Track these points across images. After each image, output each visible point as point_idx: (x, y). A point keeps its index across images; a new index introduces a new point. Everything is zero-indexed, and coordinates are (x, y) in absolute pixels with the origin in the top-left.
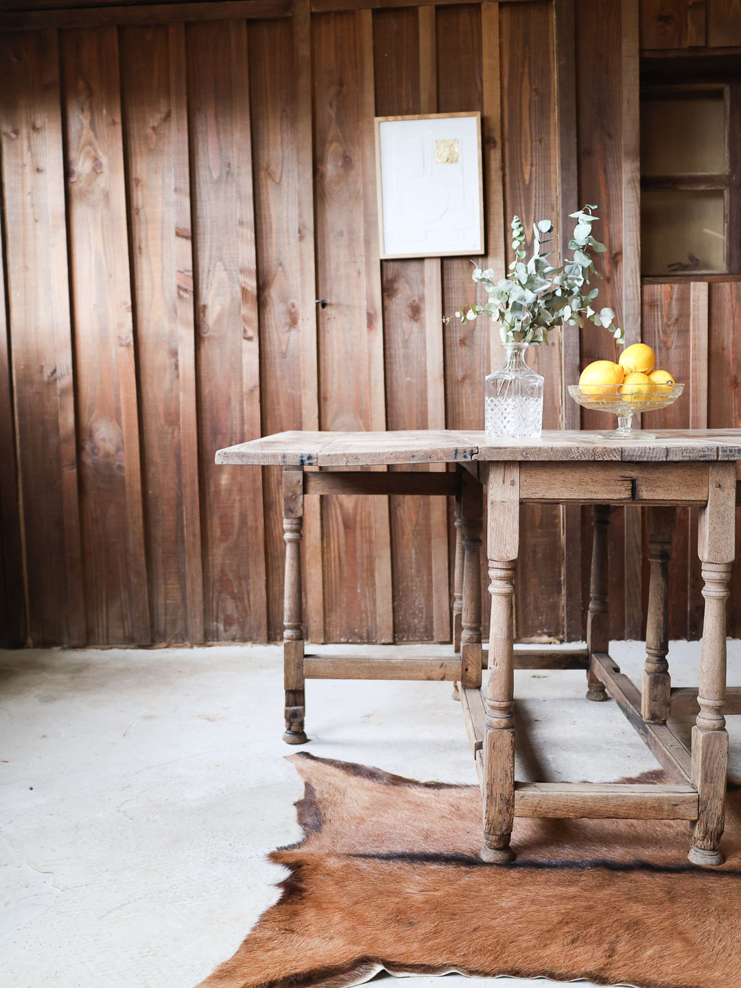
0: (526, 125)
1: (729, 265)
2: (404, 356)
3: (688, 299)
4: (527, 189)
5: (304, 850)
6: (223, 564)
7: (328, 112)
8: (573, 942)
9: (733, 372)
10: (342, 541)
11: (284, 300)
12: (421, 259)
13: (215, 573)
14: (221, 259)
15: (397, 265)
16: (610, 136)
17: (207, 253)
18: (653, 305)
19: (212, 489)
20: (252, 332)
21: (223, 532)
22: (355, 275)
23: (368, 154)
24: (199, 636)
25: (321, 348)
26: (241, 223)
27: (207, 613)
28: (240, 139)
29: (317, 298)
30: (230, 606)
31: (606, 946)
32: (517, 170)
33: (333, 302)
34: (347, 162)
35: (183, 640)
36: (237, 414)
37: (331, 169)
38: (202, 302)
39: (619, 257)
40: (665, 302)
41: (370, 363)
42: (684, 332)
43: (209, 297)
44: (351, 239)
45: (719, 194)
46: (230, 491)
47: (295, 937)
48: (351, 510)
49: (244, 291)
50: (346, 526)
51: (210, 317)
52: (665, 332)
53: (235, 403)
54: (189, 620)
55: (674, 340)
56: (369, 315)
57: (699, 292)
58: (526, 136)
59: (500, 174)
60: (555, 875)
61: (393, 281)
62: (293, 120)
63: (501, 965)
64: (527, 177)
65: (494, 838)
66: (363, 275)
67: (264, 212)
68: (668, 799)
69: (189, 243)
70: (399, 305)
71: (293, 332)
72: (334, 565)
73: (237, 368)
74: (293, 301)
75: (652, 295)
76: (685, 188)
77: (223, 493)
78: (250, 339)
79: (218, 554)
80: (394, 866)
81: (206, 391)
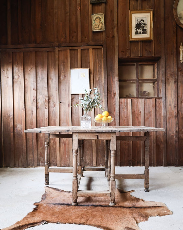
0: (98, 70)
1: (137, 96)
2: (75, 112)
3: (128, 102)
4: (98, 82)
5: (40, 203)
6: (41, 151)
7: (62, 68)
8: (82, 218)
9: (137, 116)
10: (63, 147)
11: (53, 102)
12: (79, 94)
13: (39, 153)
14: (41, 94)
15: (74, 95)
16: (113, 72)
17: (39, 93)
18: (121, 103)
19: (39, 137)
20: (47, 108)
21: (41, 145)
22: (66, 97)
23: (69, 75)
24: (36, 165)
25: (60, 110)
26: (45, 87)
27: (37, 161)
28: (45, 72)
29: (59, 101)
30: (42, 159)
31: (87, 219)
32: (96, 78)
33: (62, 102)
34: (65, 76)
35: (33, 166)
36: (44, 123)
37: (62, 78)
38: (38, 102)
39: (115, 94)
40: (124, 103)
41: (69, 113)
42: (127, 108)
43: (39, 101)
44: (66, 91)
45: (135, 83)
46: (42, 137)
47: (33, 217)
48: (65, 141)
49: (45, 100)
50: (64, 144)
51: (39, 105)
52: (124, 108)
53: (44, 121)
54: (34, 162)
55: (125, 110)
56: (69, 104)
57: (130, 100)
58: (98, 72)
59: (93, 79)
60: (84, 207)
61: (73, 98)
62: (55, 69)
63: (67, 222)
64: (98, 80)
65: (74, 200)
66: (68, 97)
67: (49, 86)
68: (105, 193)
69: (35, 91)
70: (74, 102)
71: (55, 108)
72: (62, 151)
73: (44, 114)
74: (55, 102)
75: (121, 101)
76: (128, 82)
77: (41, 138)
78: (46, 109)
79: (40, 149)
80: (55, 206)
81: (38, 118)
